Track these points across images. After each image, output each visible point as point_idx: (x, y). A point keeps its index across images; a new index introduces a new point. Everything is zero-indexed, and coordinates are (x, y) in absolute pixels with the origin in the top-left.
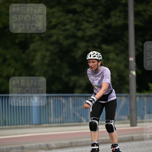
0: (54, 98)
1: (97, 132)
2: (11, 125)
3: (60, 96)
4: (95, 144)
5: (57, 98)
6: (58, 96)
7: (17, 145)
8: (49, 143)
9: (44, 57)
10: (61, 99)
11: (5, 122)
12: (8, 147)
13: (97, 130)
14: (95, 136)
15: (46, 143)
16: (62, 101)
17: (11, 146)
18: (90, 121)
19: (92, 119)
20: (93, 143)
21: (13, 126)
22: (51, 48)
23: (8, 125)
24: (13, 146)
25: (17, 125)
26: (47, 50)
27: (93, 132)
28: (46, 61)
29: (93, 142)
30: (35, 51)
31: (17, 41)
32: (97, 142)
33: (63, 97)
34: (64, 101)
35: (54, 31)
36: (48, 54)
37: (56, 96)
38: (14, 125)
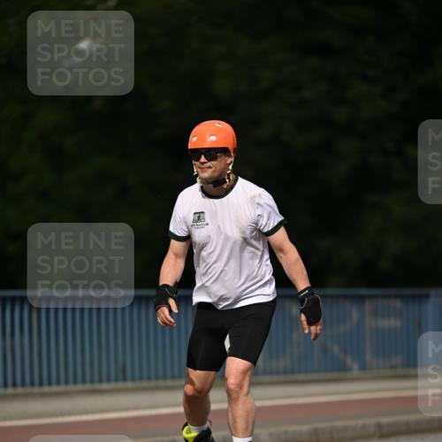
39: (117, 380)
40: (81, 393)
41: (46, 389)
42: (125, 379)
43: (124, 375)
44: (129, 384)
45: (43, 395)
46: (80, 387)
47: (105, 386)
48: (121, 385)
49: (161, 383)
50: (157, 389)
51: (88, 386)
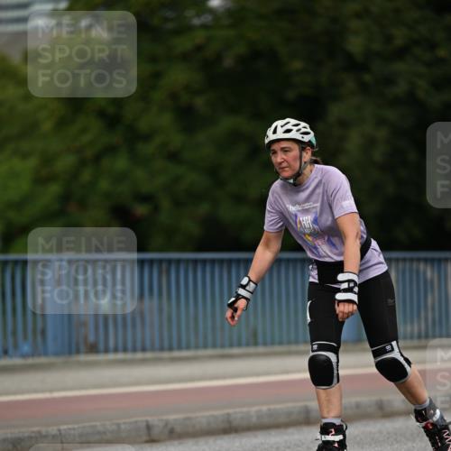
0: (401, 265)
1: (335, 388)
2: (273, 343)
3: (419, 260)
4: (333, 425)
5: (408, 265)
6: (412, 260)
7: (290, 405)
8: (385, 398)
9: (370, 142)
10: (422, 266)
11: (255, 335)
12: (264, 408)
13: (335, 380)
14: (329, 401)
15: (374, 398)
16: (425, 273)
17: (272, 407)
18: (312, 354)
19: (315, 347)
20: (326, 424)
21: (277, 348)
22: (391, 114)
23: (265, 344)
24: (278, 406)
25: (289, 343)
26: (381, 122)
27: (322, 390)
28: (378, 155)
29: (325, 421)
30: (344, 124)
31: (291, 95)
32: (337, 422)
33: (426, 260)
34: (429, 274)
35: (400, 66)
36: (382, 133)
37: (404, 260)
38: (281, 343)
39: (248, 345)
40: (211, 357)
41: (176, 354)
42: (256, 344)
43: (255, 340)
44: (261, 349)
45: (174, 360)
46: (210, 352)
47: (236, 351)
48: (252, 350)
49: (294, 348)
50: (289, 353)
51: (218, 351)
